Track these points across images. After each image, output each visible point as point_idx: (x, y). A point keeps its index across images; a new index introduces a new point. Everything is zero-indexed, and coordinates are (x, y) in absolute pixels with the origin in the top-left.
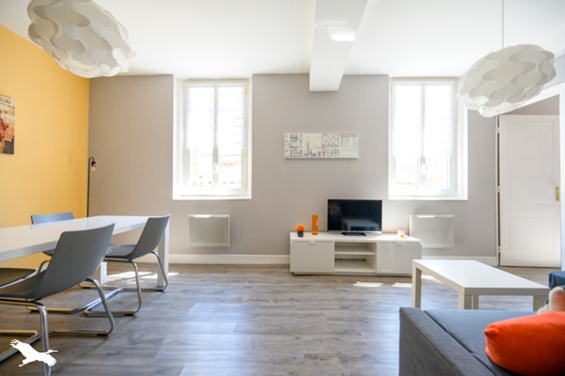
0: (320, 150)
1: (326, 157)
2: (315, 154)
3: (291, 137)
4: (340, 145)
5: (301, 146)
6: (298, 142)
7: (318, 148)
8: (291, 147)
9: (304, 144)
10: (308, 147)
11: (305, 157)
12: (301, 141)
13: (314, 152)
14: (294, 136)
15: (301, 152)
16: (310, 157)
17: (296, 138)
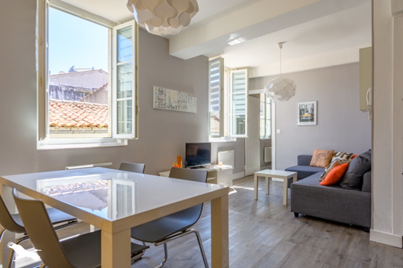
0: (177, 104)
1: (180, 110)
2: (174, 107)
3: (159, 91)
4: (187, 102)
5: (165, 100)
6: (164, 95)
7: (175, 102)
8: (159, 99)
9: (167, 98)
10: (170, 100)
11: (168, 109)
12: (165, 95)
13: (174, 105)
14: (161, 90)
15: (165, 105)
16: (171, 109)
17: (162, 92)
